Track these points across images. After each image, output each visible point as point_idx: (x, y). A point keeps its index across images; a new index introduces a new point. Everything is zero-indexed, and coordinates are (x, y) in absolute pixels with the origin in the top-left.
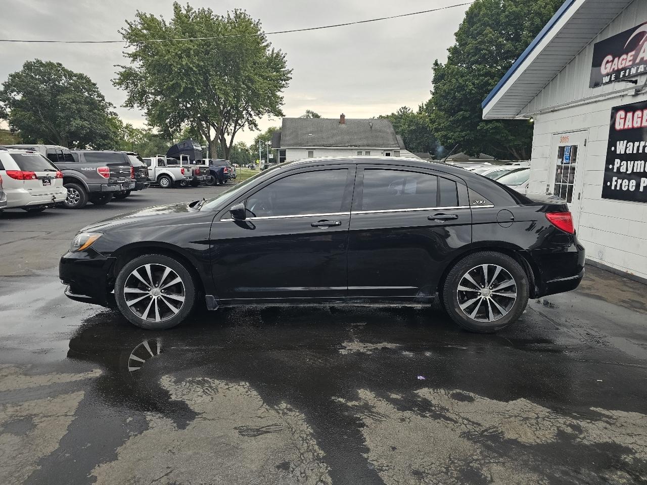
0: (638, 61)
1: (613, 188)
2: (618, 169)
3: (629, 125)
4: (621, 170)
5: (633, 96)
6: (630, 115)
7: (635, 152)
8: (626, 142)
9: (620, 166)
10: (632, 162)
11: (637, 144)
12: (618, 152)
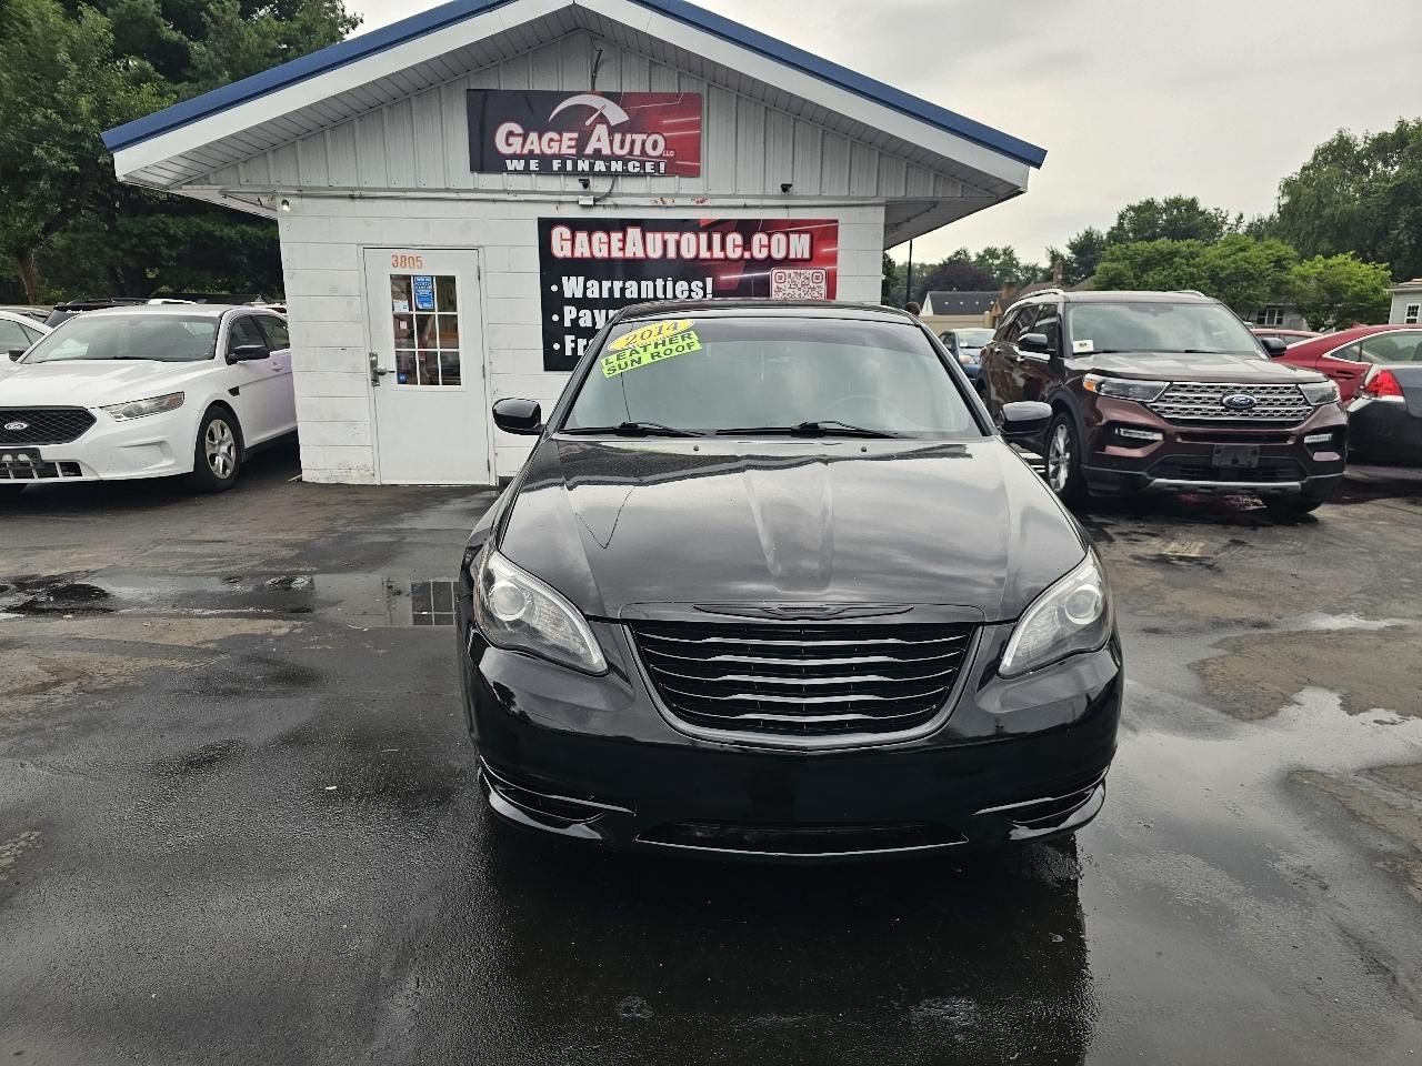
0: (589, 150)
1: (568, 352)
2: (575, 321)
3: (582, 250)
4: (582, 323)
5: (583, 206)
6: (582, 237)
7: (605, 295)
8: (581, 279)
9: (578, 318)
10: (604, 312)
11: (606, 284)
12: (568, 294)
